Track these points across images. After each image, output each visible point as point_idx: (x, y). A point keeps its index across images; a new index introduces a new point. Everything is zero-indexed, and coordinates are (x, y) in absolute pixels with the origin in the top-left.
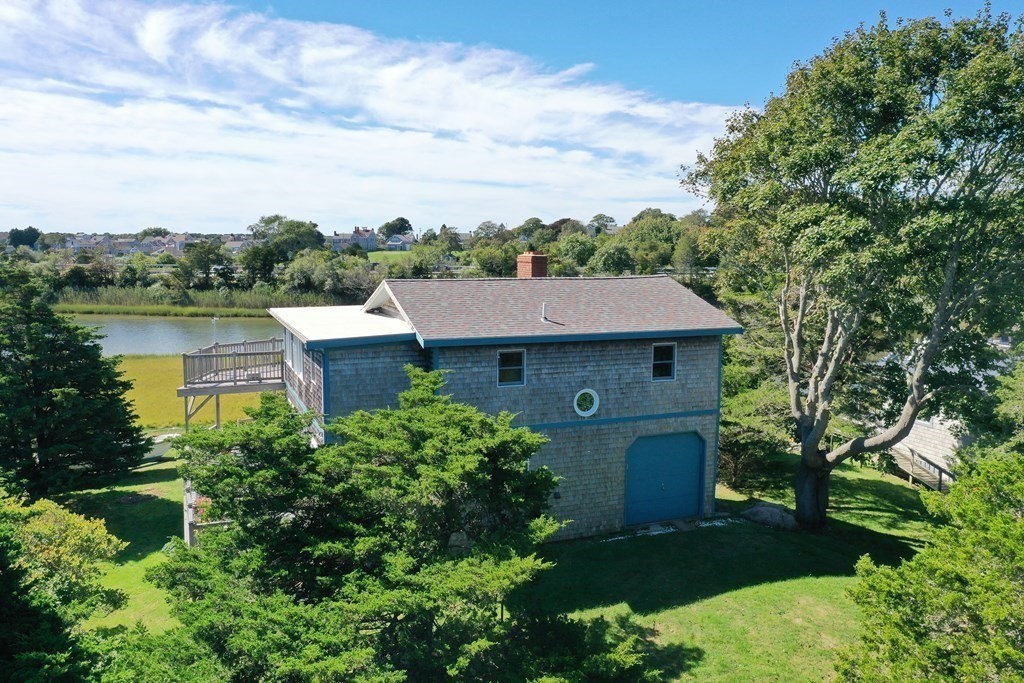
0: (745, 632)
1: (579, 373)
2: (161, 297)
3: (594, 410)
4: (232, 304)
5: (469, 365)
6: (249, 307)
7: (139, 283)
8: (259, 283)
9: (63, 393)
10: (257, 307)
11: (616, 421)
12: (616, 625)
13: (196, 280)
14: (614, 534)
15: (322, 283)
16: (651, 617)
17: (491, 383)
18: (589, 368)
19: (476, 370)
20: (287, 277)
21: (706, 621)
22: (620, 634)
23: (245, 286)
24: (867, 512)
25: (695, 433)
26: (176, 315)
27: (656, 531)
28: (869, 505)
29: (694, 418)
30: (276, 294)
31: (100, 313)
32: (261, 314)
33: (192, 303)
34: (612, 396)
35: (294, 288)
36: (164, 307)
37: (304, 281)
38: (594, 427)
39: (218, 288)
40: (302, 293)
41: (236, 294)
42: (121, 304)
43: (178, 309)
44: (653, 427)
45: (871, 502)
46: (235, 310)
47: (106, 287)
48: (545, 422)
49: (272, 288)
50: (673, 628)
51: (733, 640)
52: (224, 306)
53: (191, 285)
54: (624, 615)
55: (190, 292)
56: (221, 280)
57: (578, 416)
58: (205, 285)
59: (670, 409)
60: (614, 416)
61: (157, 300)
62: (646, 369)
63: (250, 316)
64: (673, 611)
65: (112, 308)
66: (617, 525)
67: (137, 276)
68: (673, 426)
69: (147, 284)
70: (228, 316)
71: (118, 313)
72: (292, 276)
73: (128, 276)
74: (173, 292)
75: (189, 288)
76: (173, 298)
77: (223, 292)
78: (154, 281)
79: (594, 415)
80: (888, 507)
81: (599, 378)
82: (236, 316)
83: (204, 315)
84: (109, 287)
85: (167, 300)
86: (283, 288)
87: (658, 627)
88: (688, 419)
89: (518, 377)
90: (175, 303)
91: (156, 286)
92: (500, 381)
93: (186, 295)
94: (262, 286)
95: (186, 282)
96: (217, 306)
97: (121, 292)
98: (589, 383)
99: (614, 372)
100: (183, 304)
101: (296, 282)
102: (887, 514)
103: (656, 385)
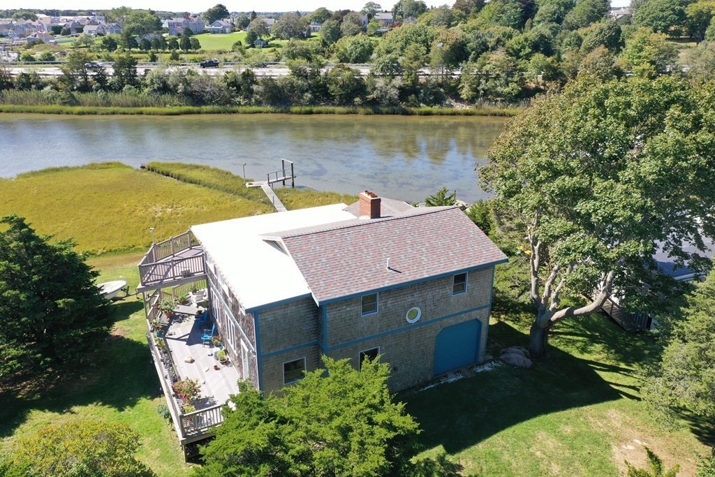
0: (510, 464)
1: (410, 299)
2: (53, 98)
3: (418, 318)
4: (108, 104)
5: (344, 307)
6: (122, 106)
7: (33, 86)
8: (127, 87)
9: (64, 302)
10: (128, 106)
11: (430, 322)
12: (438, 463)
13: (78, 84)
14: (427, 383)
15: (176, 86)
16: (456, 456)
17: (357, 315)
18: (416, 296)
19: (348, 309)
20: (148, 82)
21: (488, 456)
22: (441, 471)
23: (118, 88)
24: (569, 337)
25: (476, 319)
26: (67, 113)
27: (452, 379)
28: (571, 330)
29: (476, 312)
30: (141, 95)
31: (8, 112)
32: (133, 112)
33: (78, 103)
34: (428, 309)
35: (154, 90)
36: (57, 107)
37: (161, 85)
38: (418, 328)
39: (97, 91)
40: (161, 95)
41: (111, 95)
42: (22, 104)
43: (68, 108)
44: (452, 321)
45: (571, 327)
46: (111, 109)
47: (8, 90)
48: (389, 330)
49: (138, 91)
50: (470, 463)
51: (503, 471)
52: (103, 105)
53: (75, 88)
54: (442, 455)
55: (75, 94)
56: (98, 84)
57: (408, 324)
58: (85, 88)
59: (462, 309)
60: (430, 320)
61: (51, 101)
62: (449, 289)
63: (124, 113)
64: (469, 450)
65: (17, 107)
66: (429, 378)
67: (31, 81)
68: (465, 318)
69: (40, 87)
70: (107, 114)
71: (22, 112)
72: (152, 81)
73: (24, 80)
74: (62, 94)
75: (73, 90)
76: (62, 99)
77: (100, 94)
78: (45, 85)
79: (418, 321)
80: (581, 331)
81: (421, 300)
82: (113, 113)
83: (89, 113)
84: (11, 90)
85: (58, 100)
86: (146, 90)
87: (462, 463)
88: (473, 312)
89: (374, 308)
90: (64, 104)
91: (47, 89)
92: (363, 312)
93: (72, 96)
94: (130, 89)
95: (70, 86)
96: (97, 105)
97: (21, 94)
98: (415, 304)
99: (430, 295)
100: (72, 104)
101: (156, 86)
102: (581, 338)
103: (454, 298)
